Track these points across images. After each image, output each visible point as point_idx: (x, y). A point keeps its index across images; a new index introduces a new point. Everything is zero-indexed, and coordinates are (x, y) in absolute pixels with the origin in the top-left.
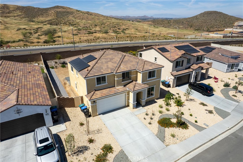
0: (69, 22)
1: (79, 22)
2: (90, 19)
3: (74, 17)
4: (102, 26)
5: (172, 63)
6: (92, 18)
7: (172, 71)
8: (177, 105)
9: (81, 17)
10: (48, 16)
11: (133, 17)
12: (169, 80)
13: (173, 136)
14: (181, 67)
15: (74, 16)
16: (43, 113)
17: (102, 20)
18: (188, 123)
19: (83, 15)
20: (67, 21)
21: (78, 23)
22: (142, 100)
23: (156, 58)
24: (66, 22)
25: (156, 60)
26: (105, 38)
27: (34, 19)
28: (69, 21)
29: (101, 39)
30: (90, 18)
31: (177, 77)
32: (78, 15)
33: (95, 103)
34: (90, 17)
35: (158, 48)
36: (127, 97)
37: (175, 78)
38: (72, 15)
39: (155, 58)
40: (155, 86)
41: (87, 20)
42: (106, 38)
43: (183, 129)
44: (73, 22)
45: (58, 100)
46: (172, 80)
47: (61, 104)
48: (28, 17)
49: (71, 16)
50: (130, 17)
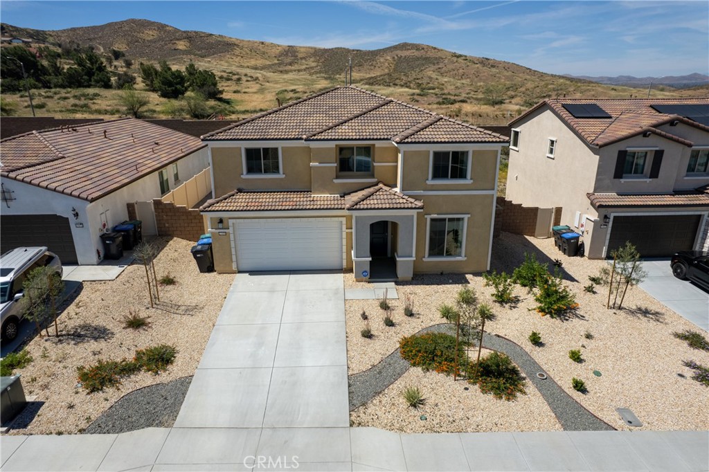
0: (417, 81)
1: (446, 82)
2: (484, 78)
3: (439, 72)
4: (508, 93)
5: (598, 157)
6: (492, 75)
7: (595, 190)
8: (540, 308)
9: (461, 71)
10: (372, 67)
11: (646, 79)
12: (582, 226)
13: (415, 401)
14: (648, 180)
15: (439, 68)
16: (68, 218)
17: (520, 80)
18: (533, 379)
19: (468, 66)
20: (415, 79)
21: (443, 85)
22: (398, 257)
23: (552, 142)
24: (410, 82)
25: (551, 151)
26: (480, 116)
27: (338, 76)
28: (418, 79)
29: (467, 116)
30: (486, 74)
31: (615, 218)
32: (451, 67)
33: (220, 226)
34: (484, 72)
35: (563, 106)
36: (344, 235)
37: (606, 217)
38: (437, 67)
39: (549, 143)
40: (466, 217)
41: (476, 79)
42: (485, 115)
43: (484, 391)
44: (429, 83)
45: (155, 208)
46: (590, 227)
47: (164, 224)
48: (326, 72)
49: (432, 69)
50: (634, 78)
